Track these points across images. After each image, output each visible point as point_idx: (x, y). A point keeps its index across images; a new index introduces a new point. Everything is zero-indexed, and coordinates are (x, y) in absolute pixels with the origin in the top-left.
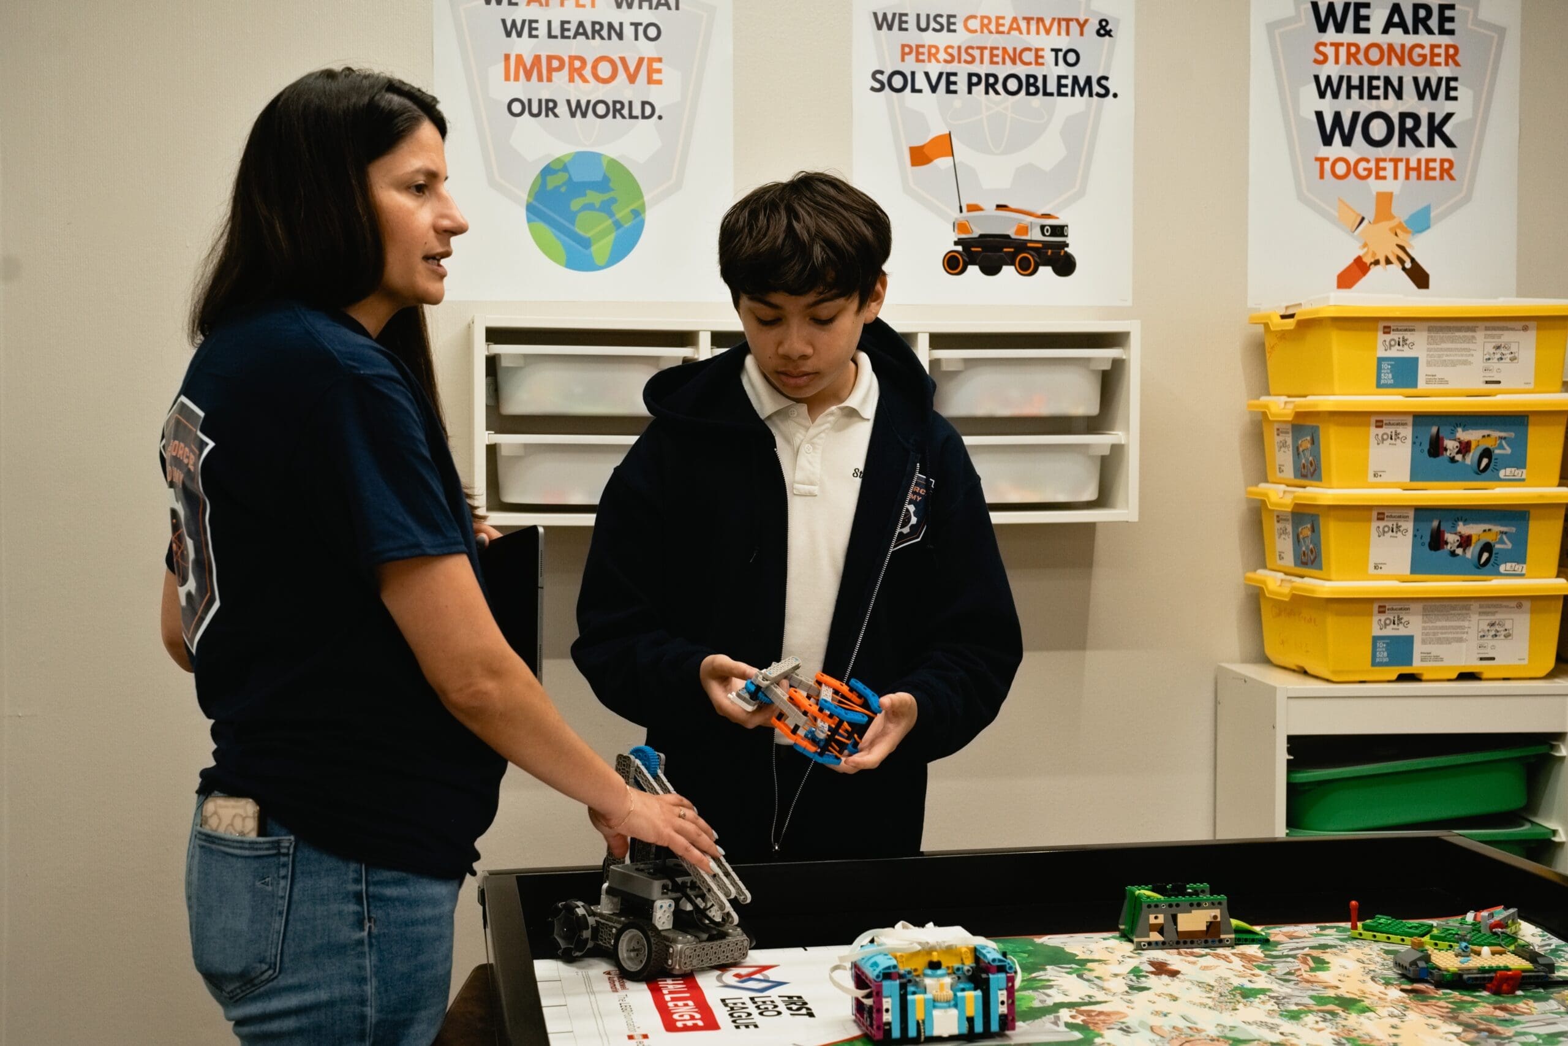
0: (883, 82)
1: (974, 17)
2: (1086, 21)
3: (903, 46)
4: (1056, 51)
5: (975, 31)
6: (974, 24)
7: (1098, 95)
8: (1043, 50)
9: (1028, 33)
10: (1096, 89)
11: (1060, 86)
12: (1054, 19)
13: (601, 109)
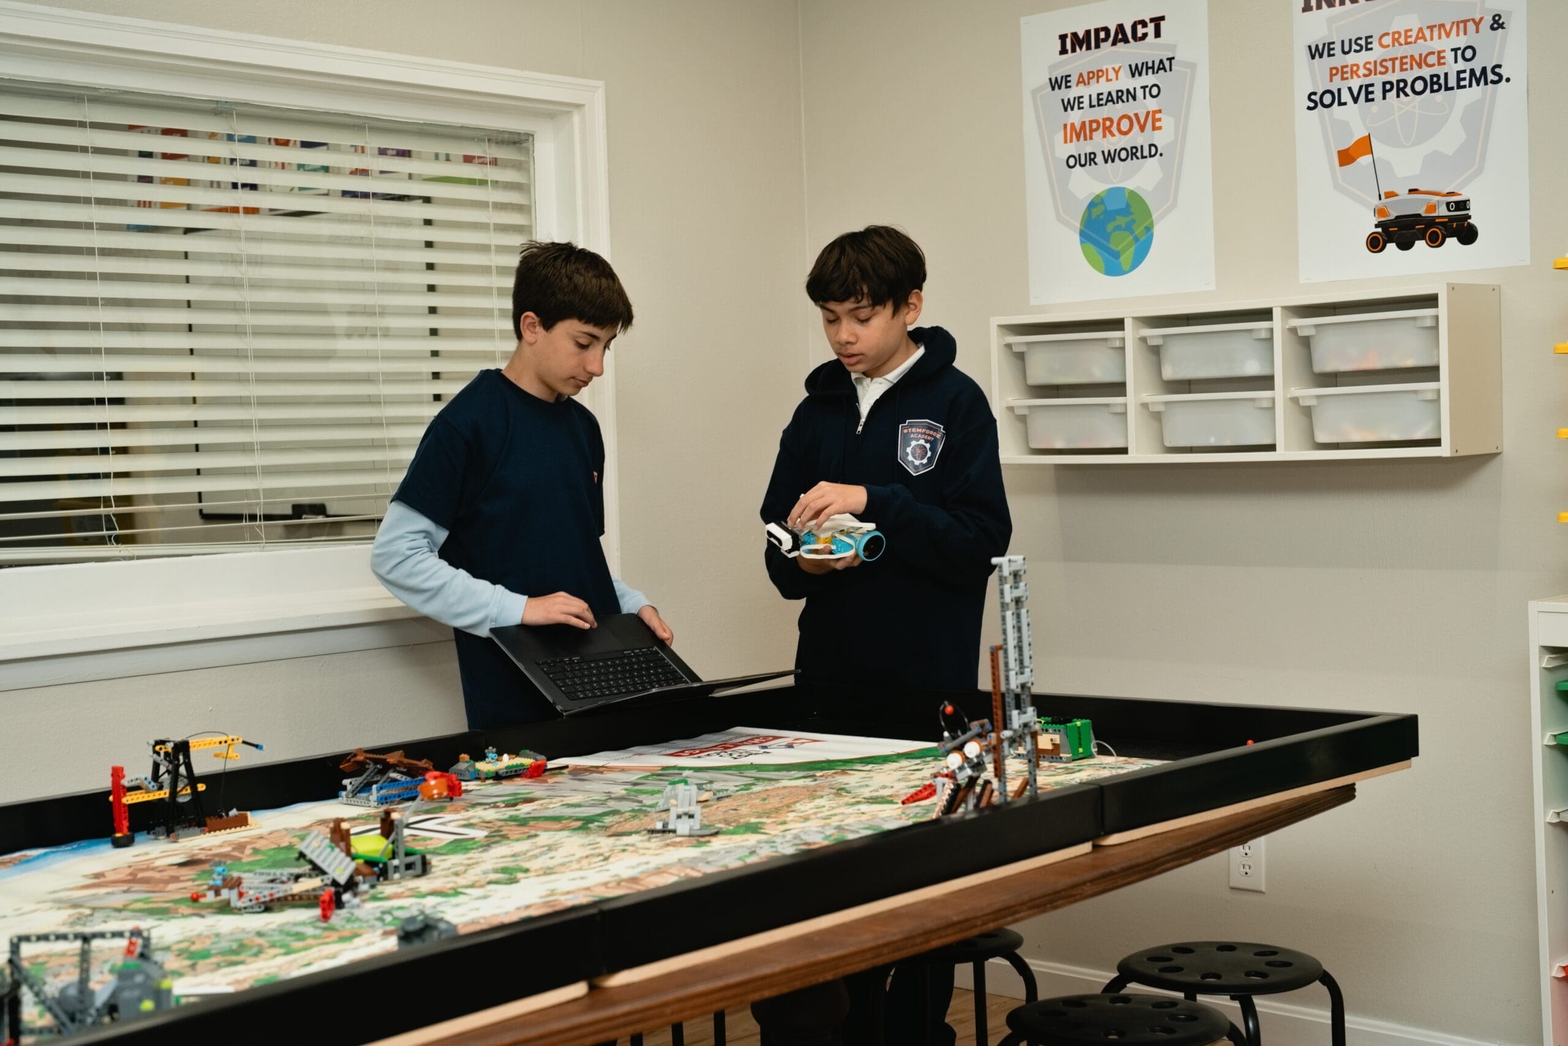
0: (1316, 102)
1: (1387, 34)
2: (1481, 19)
3: (1331, 69)
4: (1455, 50)
5: (1388, 46)
6: (1387, 40)
7: (1493, 82)
8: (1444, 51)
9: (1432, 39)
10: (1491, 77)
11: (1459, 79)
12: (1453, 23)
13: (1123, 155)
